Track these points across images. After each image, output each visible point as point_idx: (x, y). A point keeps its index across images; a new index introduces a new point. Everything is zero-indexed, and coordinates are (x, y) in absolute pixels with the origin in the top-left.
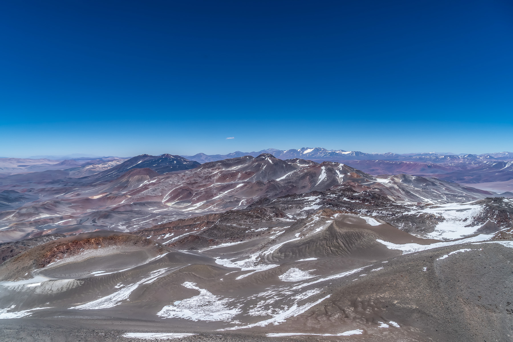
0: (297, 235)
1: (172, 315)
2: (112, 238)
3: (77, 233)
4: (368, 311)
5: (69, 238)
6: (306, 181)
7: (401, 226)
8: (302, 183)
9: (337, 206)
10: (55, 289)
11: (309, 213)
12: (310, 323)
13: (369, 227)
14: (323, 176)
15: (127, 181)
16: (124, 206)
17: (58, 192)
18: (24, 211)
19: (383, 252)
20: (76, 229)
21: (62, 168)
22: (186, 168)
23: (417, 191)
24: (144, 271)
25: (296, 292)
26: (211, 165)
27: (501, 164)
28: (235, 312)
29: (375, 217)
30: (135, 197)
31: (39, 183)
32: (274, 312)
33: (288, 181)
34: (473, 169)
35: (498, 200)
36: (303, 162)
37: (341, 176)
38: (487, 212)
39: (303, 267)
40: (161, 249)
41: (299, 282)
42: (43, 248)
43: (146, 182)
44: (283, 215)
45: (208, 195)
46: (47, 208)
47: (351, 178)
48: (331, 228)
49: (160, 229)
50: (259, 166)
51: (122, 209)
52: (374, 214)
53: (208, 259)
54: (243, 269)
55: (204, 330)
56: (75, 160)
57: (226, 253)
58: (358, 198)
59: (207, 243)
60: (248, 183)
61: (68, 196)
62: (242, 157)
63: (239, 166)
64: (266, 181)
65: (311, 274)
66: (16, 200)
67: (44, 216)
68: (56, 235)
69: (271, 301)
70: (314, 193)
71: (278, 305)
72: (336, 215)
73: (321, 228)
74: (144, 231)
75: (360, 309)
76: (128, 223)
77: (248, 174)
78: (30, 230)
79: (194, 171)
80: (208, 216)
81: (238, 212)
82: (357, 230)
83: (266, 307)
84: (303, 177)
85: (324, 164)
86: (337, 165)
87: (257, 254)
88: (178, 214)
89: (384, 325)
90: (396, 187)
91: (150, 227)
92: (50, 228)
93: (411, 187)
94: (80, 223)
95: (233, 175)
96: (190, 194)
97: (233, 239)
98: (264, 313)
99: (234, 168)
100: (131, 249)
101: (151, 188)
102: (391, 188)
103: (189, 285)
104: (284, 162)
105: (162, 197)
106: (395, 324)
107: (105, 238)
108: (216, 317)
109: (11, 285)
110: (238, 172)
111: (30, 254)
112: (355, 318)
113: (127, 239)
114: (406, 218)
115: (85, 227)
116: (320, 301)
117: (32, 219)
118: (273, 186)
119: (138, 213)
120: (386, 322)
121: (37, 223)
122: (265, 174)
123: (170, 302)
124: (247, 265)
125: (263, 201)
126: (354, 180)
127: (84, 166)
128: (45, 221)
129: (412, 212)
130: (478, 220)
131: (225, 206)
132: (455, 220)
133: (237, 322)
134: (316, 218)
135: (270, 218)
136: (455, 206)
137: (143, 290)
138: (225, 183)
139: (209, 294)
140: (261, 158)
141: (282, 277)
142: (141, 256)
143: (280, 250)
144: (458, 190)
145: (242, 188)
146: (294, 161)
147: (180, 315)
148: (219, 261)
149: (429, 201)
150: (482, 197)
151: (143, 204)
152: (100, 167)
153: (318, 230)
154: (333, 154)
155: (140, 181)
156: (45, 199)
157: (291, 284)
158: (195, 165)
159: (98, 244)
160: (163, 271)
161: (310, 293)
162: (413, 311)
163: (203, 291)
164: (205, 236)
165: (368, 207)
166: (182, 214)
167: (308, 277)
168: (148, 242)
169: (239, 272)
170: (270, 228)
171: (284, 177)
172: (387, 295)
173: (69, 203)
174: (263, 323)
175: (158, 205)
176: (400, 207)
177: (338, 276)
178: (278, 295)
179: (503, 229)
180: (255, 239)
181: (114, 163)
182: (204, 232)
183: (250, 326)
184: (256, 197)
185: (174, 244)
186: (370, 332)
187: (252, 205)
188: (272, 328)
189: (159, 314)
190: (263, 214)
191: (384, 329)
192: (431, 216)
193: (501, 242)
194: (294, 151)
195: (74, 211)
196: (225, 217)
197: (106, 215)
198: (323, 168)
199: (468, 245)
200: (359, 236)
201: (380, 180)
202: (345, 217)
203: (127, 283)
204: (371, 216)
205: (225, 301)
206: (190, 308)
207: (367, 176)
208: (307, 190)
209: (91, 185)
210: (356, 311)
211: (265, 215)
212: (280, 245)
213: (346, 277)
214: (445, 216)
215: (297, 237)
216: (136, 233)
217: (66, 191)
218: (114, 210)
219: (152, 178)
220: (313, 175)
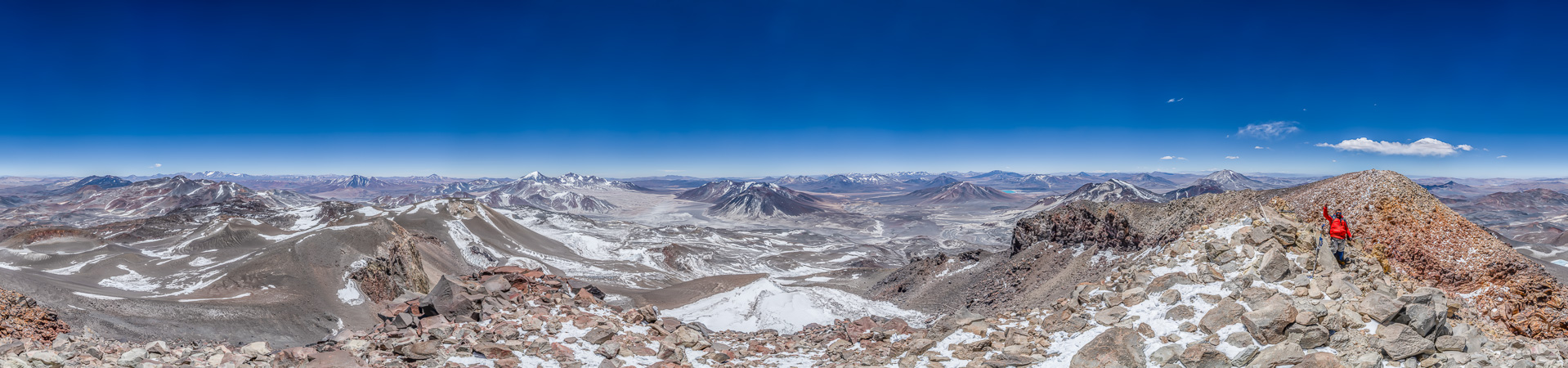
0: (203, 234)
1: (109, 285)
2: (70, 231)
3: (49, 226)
4: (254, 281)
5: (44, 228)
6: (209, 196)
7: (274, 224)
8: (205, 197)
9: (231, 212)
10: (35, 258)
11: (211, 218)
12: (212, 292)
13: (253, 226)
14: (221, 192)
15: (82, 194)
16: (79, 210)
17: (40, 198)
18: (21, 209)
19: (263, 242)
20: (49, 223)
21: (43, 183)
22: (122, 185)
23: (283, 200)
24: (91, 255)
25: (202, 273)
26: (139, 184)
27: (329, 181)
28: (155, 286)
29: (257, 219)
30: (86, 205)
31: (30, 192)
32: (185, 286)
33: (196, 195)
34: (315, 185)
35: (328, 203)
36: (206, 181)
37: (234, 191)
38: (323, 210)
39: (207, 256)
40: (102, 242)
41: (204, 267)
42: (30, 232)
43: (94, 195)
44: (192, 220)
45: (137, 205)
46: (33, 208)
47: (240, 192)
48: (227, 227)
49: (103, 228)
50: (175, 184)
51: (78, 213)
52: (256, 217)
53: (136, 250)
54: (162, 258)
55: (131, 297)
56: (50, 178)
57: (149, 247)
58: (245, 207)
59: (136, 239)
60: (167, 196)
61: (46, 201)
62: (162, 177)
63: (161, 185)
64: (179, 196)
65: (213, 260)
66: (18, 202)
67: (32, 213)
68: (37, 225)
69: (183, 279)
70: (215, 204)
71: (188, 282)
72: (230, 219)
73: (220, 228)
74: (92, 228)
75: (248, 280)
76: (81, 222)
77: (167, 190)
78: (24, 220)
79: (128, 188)
80: (137, 220)
81: (159, 217)
82: (245, 229)
83: (179, 283)
84: (207, 193)
85: (221, 183)
86: (230, 183)
87: (173, 248)
88: (116, 218)
89: (265, 288)
90: (270, 198)
91: (96, 226)
92: (34, 221)
93: (279, 197)
94: (52, 219)
95: (156, 191)
96: (125, 204)
97: (155, 237)
98: (177, 287)
99: (156, 186)
100: (83, 239)
101: (97, 199)
102: (267, 198)
103: (122, 267)
104: (193, 182)
105: (105, 205)
106: (272, 286)
107: (66, 231)
108: (141, 289)
109: (12, 251)
110: (159, 189)
111: (22, 235)
112: (244, 287)
113: (80, 233)
114: (277, 219)
115: (54, 223)
116: (219, 278)
117: (25, 214)
118: (185, 199)
119: (88, 216)
120: (266, 286)
121: (27, 217)
122: (179, 191)
123: (108, 277)
124: (165, 255)
125: (178, 210)
126: (243, 194)
127: (55, 182)
128: (32, 216)
129: (281, 214)
130: (319, 215)
131: (150, 213)
132: (306, 217)
133: (157, 293)
134: (216, 222)
135: (183, 222)
136: (306, 208)
137: (90, 267)
138: (149, 197)
139: (136, 273)
140: (176, 178)
141: (192, 263)
142: (89, 245)
143: (190, 245)
144: (307, 198)
145: (162, 200)
146: (200, 181)
147: (115, 285)
148: (144, 252)
149: (291, 206)
150: (320, 202)
151: (92, 210)
152: (66, 184)
153: (218, 230)
154: (228, 175)
155: (90, 194)
156: (33, 202)
157: (198, 268)
158: (128, 183)
159: (61, 234)
160: (104, 256)
161: (212, 273)
162: (283, 277)
163: (132, 272)
164: (135, 235)
165: (252, 212)
166: (118, 218)
167: (211, 263)
168: (94, 236)
169: (159, 260)
170: (183, 229)
171: (193, 193)
172: (266, 269)
173: (46, 206)
174: (176, 294)
175: (102, 211)
176: (273, 211)
177: (232, 261)
178: (188, 275)
179: (332, 220)
180: (172, 237)
181: (74, 181)
182: (134, 231)
183: (167, 295)
184: (172, 207)
185: (112, 239)
186: (255, 294)
187: (170, 213)
188: (183, 296)
189: (100, 283)
190: (177, 219)
191: (265, 290)
192: (292, 216)
193: (331, 228)
194: (200, 173)
195: (48, 211)
196: (149, 221)
197: (68, 216)
198: (221, 186)
199: (314, 232)
200: (247, 233)
201: (259, 194)
202: (237, 220)
203: (79, 261)
204: (254, 218)
205: (148, 279)
206: (122, 282)
207: (251, 191)
208: (209, 202)
209: (59, 195)
210: (245, 282)
211: (179, 220)
212: (190, 241)
213: (238, 261)
214: (300, 215)
215: (202, 236)
216: (86, 229)
217: (45, 198)
218: (72, 213)
219: (98, 192)
220: (213, 191)
